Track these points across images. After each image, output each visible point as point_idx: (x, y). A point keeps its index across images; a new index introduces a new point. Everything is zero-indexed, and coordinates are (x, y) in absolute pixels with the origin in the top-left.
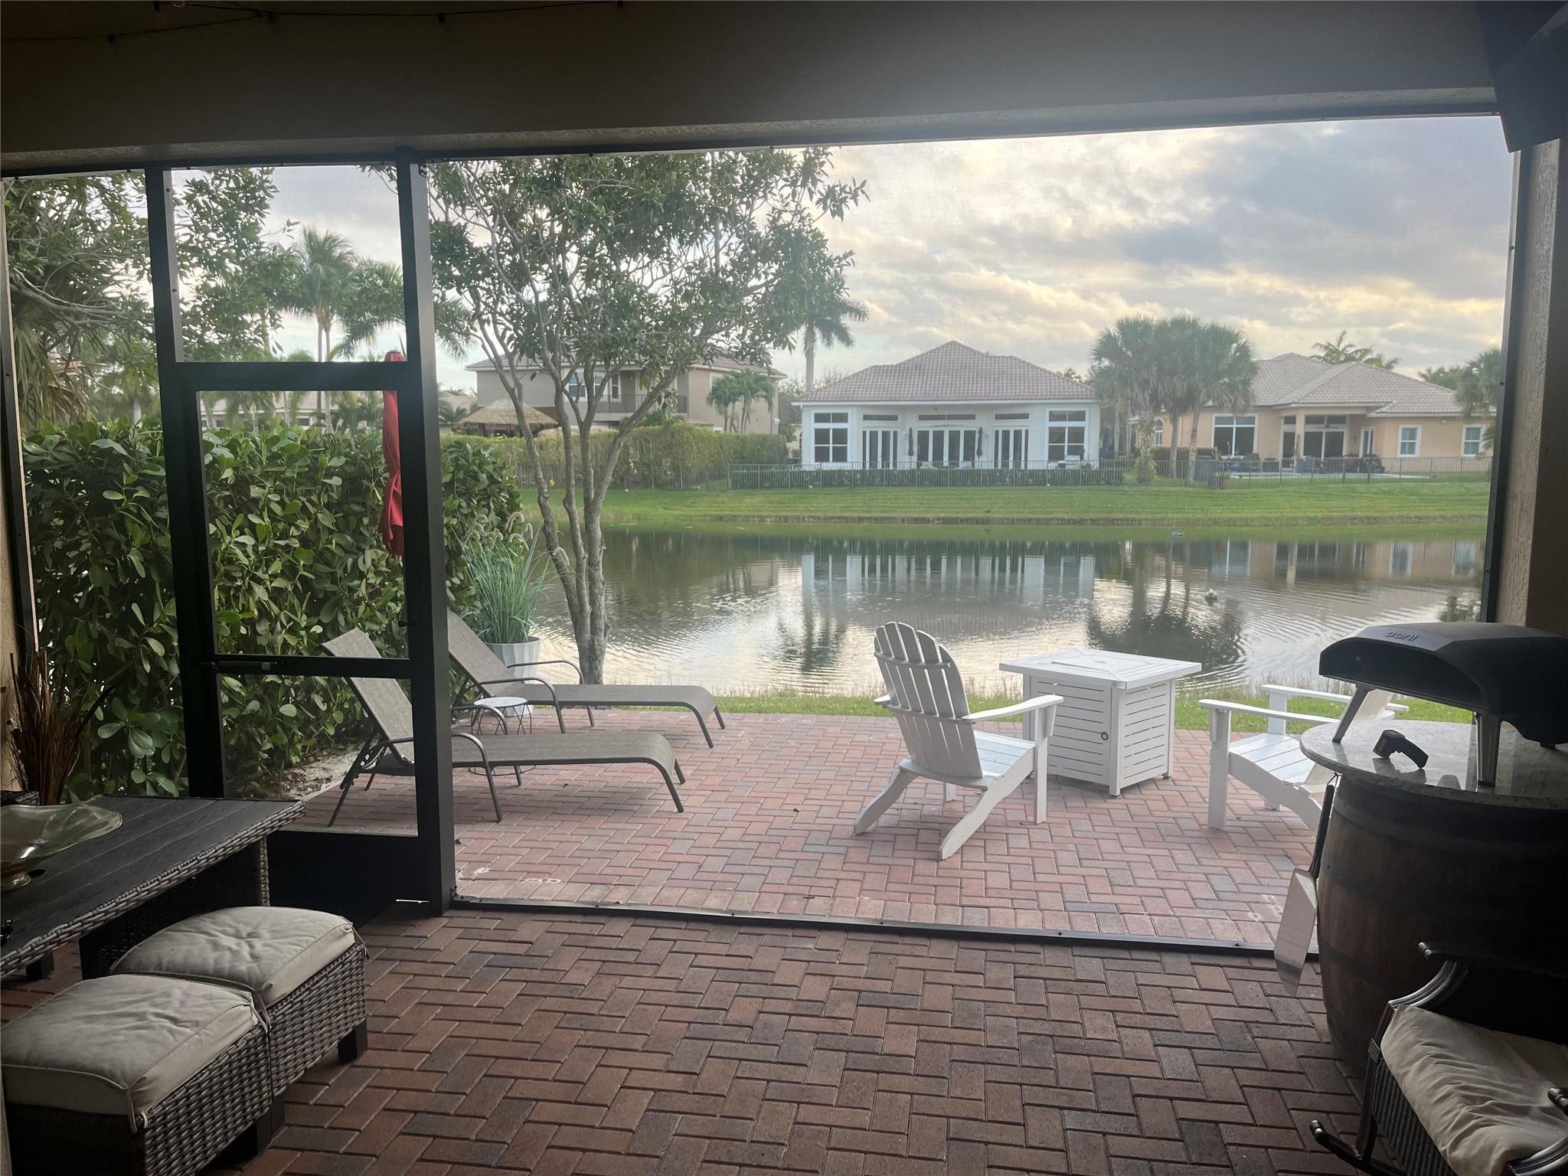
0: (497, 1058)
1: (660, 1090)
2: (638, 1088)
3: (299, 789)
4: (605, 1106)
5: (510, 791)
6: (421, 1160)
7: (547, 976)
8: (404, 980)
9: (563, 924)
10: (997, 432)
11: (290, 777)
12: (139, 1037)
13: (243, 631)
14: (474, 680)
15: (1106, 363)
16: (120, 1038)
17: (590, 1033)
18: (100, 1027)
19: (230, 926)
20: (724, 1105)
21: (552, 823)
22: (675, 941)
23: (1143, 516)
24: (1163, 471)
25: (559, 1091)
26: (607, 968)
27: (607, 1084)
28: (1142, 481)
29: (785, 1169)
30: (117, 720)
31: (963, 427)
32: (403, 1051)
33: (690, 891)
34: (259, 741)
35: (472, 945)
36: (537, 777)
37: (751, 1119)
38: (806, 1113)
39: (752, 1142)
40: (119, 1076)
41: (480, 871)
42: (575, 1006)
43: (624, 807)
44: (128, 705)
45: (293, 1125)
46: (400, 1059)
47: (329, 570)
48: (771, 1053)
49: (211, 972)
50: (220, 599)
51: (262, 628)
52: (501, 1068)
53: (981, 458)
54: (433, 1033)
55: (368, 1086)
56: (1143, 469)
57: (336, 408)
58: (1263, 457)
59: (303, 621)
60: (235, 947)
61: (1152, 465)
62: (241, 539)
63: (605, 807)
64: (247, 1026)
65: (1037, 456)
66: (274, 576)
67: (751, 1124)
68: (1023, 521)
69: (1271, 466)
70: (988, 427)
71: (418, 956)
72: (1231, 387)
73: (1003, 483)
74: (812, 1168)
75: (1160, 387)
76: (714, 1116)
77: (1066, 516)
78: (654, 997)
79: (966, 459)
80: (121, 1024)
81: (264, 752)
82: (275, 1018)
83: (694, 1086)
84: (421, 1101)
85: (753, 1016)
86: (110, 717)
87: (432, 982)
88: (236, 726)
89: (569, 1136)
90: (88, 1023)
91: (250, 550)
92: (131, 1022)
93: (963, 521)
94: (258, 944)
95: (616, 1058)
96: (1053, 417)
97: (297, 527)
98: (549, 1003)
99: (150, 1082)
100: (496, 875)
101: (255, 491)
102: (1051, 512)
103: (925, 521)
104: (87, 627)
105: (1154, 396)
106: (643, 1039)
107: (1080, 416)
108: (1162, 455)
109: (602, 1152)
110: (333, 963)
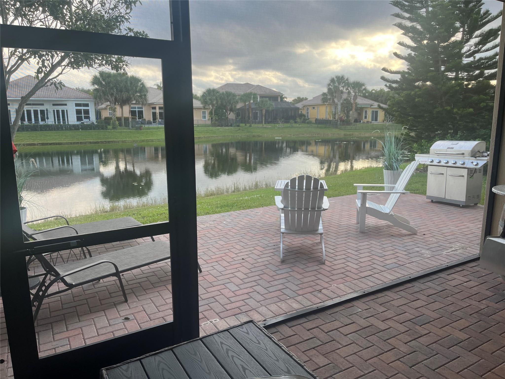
10: (54, 111)
15: (96, 86)
23: (119, 140)
24: (120, 125)
28: (114, 128)
31: (39, 108)
53: (49, 120)
56: (114, 124)
58: (147, 120)
61: (117, 123)
65: (72, 119)
68: (74, 143)
69: (149, 123)
70: (50, 109)
72: (141, 96)
73: (62, 129)
75: (117, 96)
77: (91, 141)
79: (42, 120)
93: (51, 144)
96: (77, 105)
102: (85, 140)
103: (34, 145)
105: (116, 99)
107: (87, 105)
108: (119, 119)
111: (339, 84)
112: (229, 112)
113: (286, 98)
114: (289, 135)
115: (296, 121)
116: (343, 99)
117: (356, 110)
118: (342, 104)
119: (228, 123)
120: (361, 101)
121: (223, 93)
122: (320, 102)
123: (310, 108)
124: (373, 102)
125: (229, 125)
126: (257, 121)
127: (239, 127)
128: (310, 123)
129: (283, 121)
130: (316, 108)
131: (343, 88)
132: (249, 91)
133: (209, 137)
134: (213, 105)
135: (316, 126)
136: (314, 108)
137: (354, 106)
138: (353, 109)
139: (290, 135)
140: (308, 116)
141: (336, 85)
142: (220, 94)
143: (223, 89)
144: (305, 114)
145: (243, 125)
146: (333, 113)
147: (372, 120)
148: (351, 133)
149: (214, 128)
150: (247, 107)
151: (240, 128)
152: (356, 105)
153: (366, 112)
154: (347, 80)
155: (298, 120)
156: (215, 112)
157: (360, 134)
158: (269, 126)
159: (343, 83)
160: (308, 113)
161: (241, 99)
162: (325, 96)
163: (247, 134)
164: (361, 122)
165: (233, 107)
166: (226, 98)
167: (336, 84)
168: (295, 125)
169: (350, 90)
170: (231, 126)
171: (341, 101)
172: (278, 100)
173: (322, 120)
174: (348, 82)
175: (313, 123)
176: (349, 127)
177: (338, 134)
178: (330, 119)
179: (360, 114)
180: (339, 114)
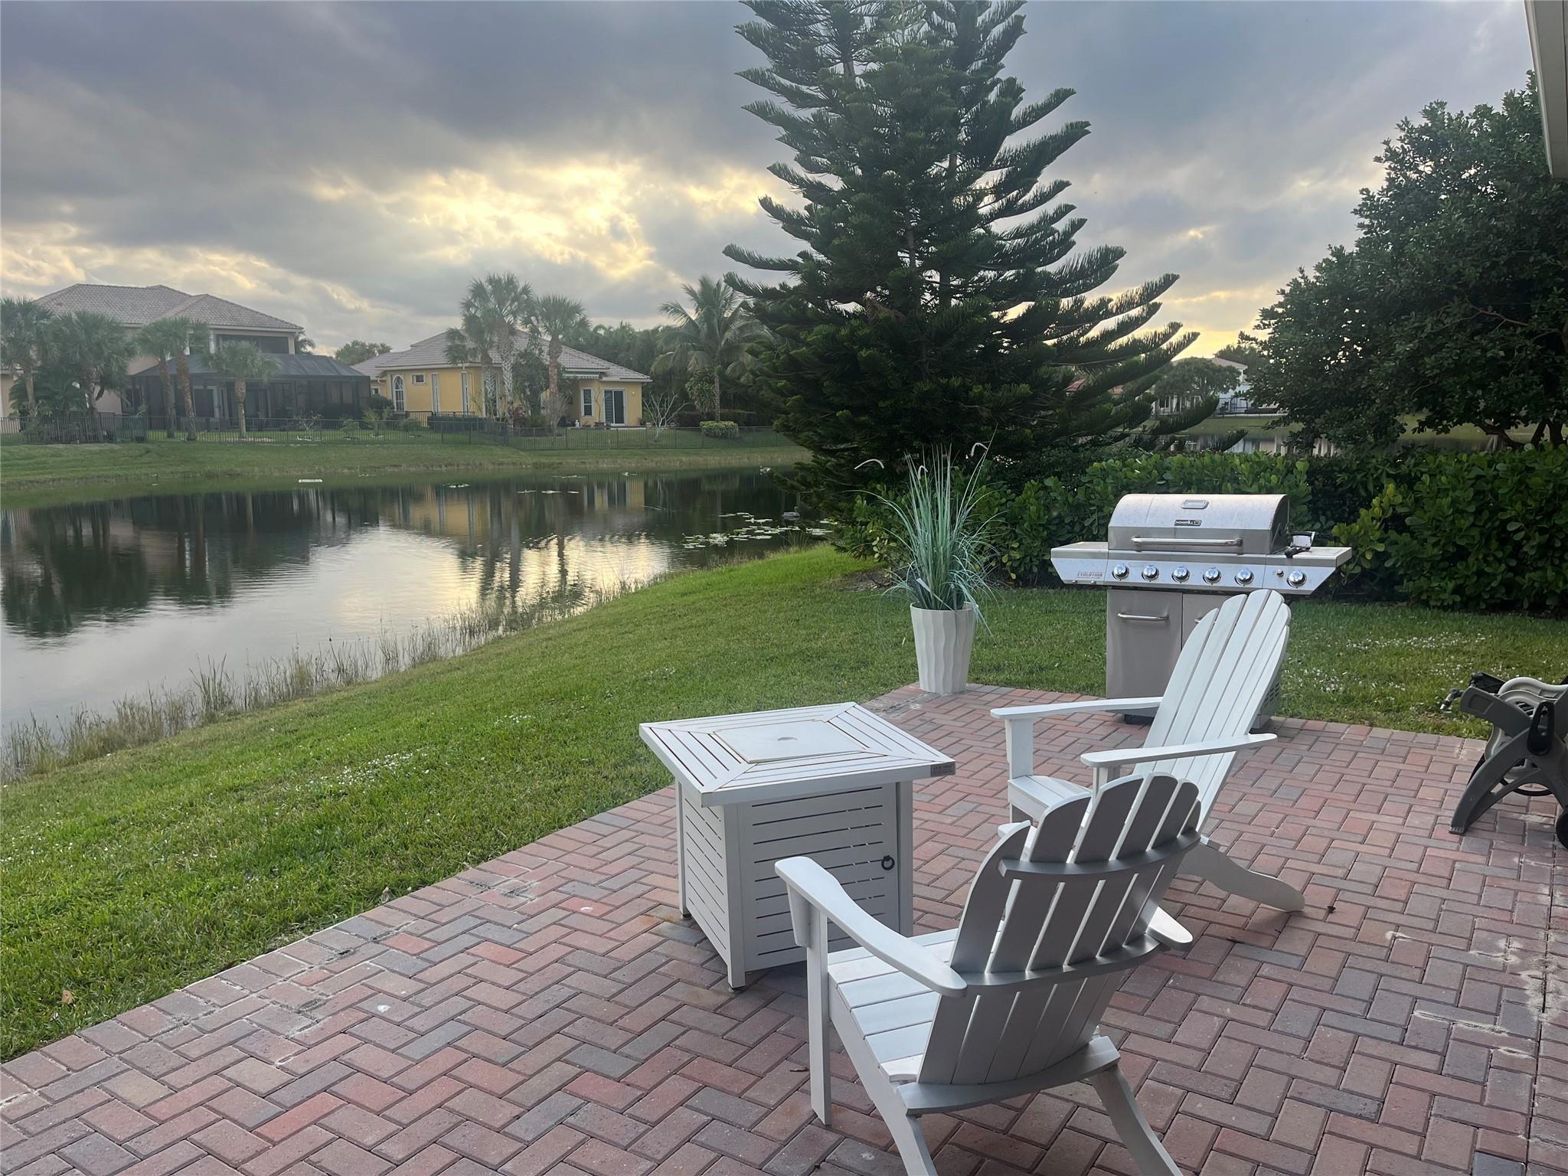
111: (501, 303)
112: (98, 389)
113: (312, 344)
114: (346, 471)
115: (365, 420)
116: (516, 353)
117: (560, 388)
118: (515, 368)
119: (95, 430)
120: (572, 361)
121: (67, 320)
122: (440, 359)
123: (408, 381)
124: (606, 364)
125: (101, 439)
126: (212, 420)
127: (144, 445)
128: (413, 427)
129: (317, 423)
130: (428, 378)
131: (515, 317)
132: (171, 315)
133: (20, 484)
134: (27, 363)
135: (438, 436)
136: (419, 379)
137: (553, 373)
138: (552, 386)
139: (350, 468)
140: (400, 406)
141: (491, 306)
142: (56, 321)
143: (61, 304)
144: (389, 397)
145: (161, 435)
146: (490, 396)
147: (609, 418)
148: (555, 460)
149: (37, 450)
150: (172, 371)
151: (149, 446)
152: (559, 374)
153: (588, 393)
154: (526, 290)
155: (371, 417)
156: (35, 389)
157: (583, 463)
158: (267, 438)
159: (513, 302)
160: (399, 395)
161: (144, 341)
162: (458, 342)
163: (180, 469)
164: (574, 425)
165: (115, 368)
166: (84, 337)
167: (492, 303)
168: (361, 435)
169: (535, 323)
170: (110, 438)
171: (512, 360)
172: (286, 351)
173: (451, 419)
174: (529, 302)
175: (424, 429)
176: (544, 441)
177: (514, 464)
178: (480, 417)
179: (571, 401)
180: (509, 398)
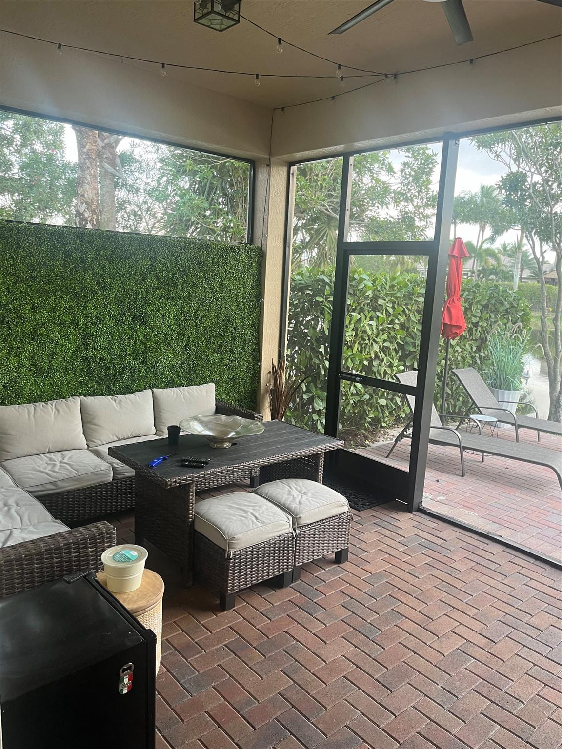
0: (399, 589)
1: (470, 642)
2: (459, 635)
3: (384, 438)
4: (437, 636)
5: (476, 463)
6: (342, 620)
7: (445, 560)
8: (379, 536)
9: (467, 537)
11: (382, 432)
12: (241, 520)
13: (366, 363)
14: (476, 405)
16: (235, 518)
17: (450, 596)
18: (232, 512)
19: (300, 486)
20: (501, 666)
21: (488, 485)
22: (523, 567)
25: (419, 618)
26: (477, 567)
27: (443, 625)
29: (516, 716)
30: (311, 392)
32: (362, 568)
33: (547, 544)
34: (368, 413)
35: (418, 532)
36: (495, 460)
37: (513, 681)
38: (548, 692)
39: (506, 693)
40: (226, 533)
41: (441, 498)
42: (450, 580)
43: (532, 488)
44: (316, 387)
45: (303, 581)
46: (358, 571)
47: (413, 341)
48: (546, 650)
49: (282, 503)
50: (358, 348)
51: (375, 363)
52: (399, 594)
54: (378, 565)
55: (339, 578)
57: (480, 268)
59: (396, 363)
60: (295, 496)
62: (370, 323)
63: (523, 485)
64: (287, 531)
66: (385, 341)
67: (511, 683)
71: (390, 527)
74: (533, 724)
76: (492, 669)
78: (494, 592)
80: (238, 512)
81: (369, 418)
82: (300, 532)
83: (490, 648)
84: (356, 594)
85: (546, 626)
86: (308, 390)
87: (389, 542)
88: (358, 404)
89: (412, 642)
90: (229, 508)
91: (374, 328)
92: (242, 513)
94: (304, 497)
95: (456, 615)
97: (399, 320)
98: (438, 573)
99: (236, 540)
100: (447, 502)
101: (380, 302)
104: (306, 352)
106: (476, 611)
109: (423, 658)
110: (335, 517)
